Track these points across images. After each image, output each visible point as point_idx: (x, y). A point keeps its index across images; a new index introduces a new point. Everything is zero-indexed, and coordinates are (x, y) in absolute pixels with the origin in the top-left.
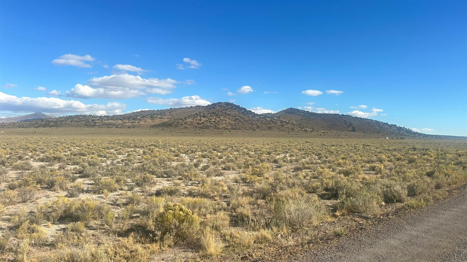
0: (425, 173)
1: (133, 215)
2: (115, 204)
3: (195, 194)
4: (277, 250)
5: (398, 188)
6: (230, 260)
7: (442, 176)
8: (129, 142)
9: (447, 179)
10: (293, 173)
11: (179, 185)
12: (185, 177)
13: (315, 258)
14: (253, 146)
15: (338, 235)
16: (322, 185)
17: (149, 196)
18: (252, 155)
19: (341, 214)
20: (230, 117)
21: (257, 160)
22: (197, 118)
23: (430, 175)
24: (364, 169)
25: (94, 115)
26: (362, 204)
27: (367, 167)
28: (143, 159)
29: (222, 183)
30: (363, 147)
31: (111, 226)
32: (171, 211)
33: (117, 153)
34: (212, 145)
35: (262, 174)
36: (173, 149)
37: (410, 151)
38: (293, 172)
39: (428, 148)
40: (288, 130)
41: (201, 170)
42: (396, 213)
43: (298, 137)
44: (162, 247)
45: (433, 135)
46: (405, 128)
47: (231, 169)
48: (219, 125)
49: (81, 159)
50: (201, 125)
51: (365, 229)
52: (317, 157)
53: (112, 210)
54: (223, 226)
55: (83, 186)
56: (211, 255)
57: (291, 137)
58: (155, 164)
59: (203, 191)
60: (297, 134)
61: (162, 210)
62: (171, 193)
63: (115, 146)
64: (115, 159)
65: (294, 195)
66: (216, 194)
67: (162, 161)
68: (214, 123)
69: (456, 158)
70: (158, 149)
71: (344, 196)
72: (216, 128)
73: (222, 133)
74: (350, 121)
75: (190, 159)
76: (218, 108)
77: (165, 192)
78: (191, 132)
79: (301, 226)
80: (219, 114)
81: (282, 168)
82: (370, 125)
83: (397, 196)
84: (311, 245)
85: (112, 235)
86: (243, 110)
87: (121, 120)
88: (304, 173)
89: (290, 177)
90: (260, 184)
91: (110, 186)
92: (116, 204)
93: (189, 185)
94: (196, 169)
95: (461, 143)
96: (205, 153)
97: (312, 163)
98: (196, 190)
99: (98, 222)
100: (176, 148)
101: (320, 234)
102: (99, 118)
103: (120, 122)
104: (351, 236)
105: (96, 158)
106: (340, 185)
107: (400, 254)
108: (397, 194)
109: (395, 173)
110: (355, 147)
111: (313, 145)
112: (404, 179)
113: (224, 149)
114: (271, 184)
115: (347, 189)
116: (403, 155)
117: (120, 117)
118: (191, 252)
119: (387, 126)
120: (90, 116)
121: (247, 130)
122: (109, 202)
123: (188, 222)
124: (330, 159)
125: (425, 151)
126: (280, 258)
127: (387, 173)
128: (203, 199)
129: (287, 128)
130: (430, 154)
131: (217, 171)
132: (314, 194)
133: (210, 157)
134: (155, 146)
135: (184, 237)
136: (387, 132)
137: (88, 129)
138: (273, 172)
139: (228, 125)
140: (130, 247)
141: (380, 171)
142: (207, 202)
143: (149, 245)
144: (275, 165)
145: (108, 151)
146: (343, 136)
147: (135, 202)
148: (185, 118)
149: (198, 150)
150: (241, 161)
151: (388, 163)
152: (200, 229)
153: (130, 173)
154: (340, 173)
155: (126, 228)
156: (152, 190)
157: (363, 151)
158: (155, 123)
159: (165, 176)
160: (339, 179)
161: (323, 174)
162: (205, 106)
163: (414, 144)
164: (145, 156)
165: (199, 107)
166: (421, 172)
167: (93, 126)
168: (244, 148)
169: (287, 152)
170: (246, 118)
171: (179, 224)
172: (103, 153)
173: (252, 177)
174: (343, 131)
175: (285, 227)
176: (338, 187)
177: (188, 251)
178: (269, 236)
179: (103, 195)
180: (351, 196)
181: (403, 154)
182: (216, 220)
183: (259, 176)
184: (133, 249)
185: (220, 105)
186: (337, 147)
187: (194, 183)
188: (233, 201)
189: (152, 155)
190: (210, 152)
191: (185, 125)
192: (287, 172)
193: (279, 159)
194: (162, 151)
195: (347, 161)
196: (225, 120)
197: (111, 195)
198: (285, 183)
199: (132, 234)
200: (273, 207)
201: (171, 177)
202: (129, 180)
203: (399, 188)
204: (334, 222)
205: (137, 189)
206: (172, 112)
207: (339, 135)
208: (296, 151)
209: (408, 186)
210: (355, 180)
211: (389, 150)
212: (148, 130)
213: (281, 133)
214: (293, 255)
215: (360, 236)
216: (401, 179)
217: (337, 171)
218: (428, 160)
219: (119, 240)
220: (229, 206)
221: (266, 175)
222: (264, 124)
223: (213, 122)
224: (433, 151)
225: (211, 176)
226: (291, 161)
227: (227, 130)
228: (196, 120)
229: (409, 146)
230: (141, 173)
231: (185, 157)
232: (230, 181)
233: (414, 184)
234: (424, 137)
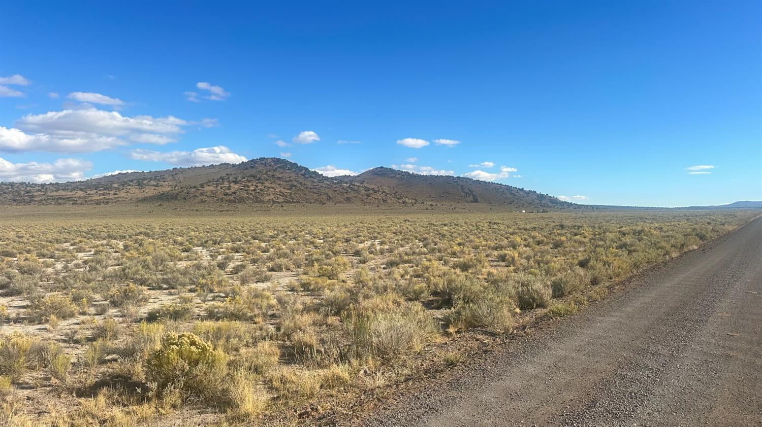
0: (576, 262)
1: (106, 358)
2: (71, 340)
3: (219, 315)
4: (357, 395)
5: (538, 286)
6: (280, 421)
7: (599, 265)
8: (98, 228)
9: (607, 269)
10: (385, 270)
11: (191, 302)
12: (201, 287)
13: (417, 404)
14: (322, 229)
15: (451, 364)
16: (429, 286)
17: (135, 322)
18: (319, 245)
19: (456, 330)
20: (281, 183)
21: (328, 252)
22: (223, 184)
23: (583, 264)
24: (490, 259)
25: (29, 183)
26: (487, 313)
27: (495, 255)
28: (124, 259)
29: (268, 294)
30: (489, 226)
31: (62, 380)
32: (175, 347)
33: (74, 249)
34: (251, 230)
35: (336, 275)
36: (179, 239)
37: (555, 231)
38: (384, 268)
39: (581, 225)
40: (377, 202)
41: (232, 273)
42: (535, 324)
43: (394, 213)
44: (160, 409)
45: (587, 206)
46: (549, 195)
47: (284, 269)
48: (262, 195)
49: (5, 262)
50: (230, 197)
51: (491, 351)
52: (421, 244)
53: (66, 350)
54: (269, 365)
55: (9, 311)
56: (247, 415)
57: (383, 213)
58: (146, 266)
59: (233, 309)
60: (392, 209)
61: (158, 346)
62: (176, 315)
63: (71, 237)
64: (72, 261)
65: (385, 306)
66: (256, 312)
67: (159, 261)
68: (253, 193)
69: (619, 238)
70: (151, 240)
71: (461, 302)
72: (257, 201)
73: (268, 209)
74: (470, 186)
75: (211, 256)
76: (261, 168)
77: (165, 315)
78: (213, 209)
79: (396, 353)
80: (263, 178)
81: (368, 263)
82: (498, 192)
83: (537, 299)
84: (410, 383)
85: (66, 396)
86: (304, 171)
87: (82, 190)
88: (401, 270)
89: (380, 278)
90: (332, 292)
91: (62, 307)
92: (73, 341)
93: (208, 301)
94: (222, 272)
95: (626, 216)
96: (238, 245)
97: (414, 253)
98: (222, 307)
99: (38, 374)
100: (185, 238)
101: (424, 364)
102: (40, 188)
103: (80, 193)
104: (470, 364)
105: (34, 260)
106: (454, 285)
107: (541, 387)
108: (538, 295)
109: (535, 263)
110: (477, 226)
111: (415, 226)
112: (548, 272)
113: (271, 237)
114: (349, 291)
115: (464, 290)
116: (545, 237)
117: (80, 185)
118: (212, 413)
119: (523, 194)
120: (22, 184)
121: (311, 203)
122: (59, 337)
123: (206, 363)
124: (440, 245)
125: (576, 230)
126: (362, 410)
127: (522, 264)
128: (234, 322)
129: (375, 198)
130: (583, 233)
131: (258, 275)
132: (417, 303)
133: (247, 250)
134: (147, 235)
135: (199, 390)
136: (523, 202)
137: (18, 207)
138: (353, 271)
139: (279, 196)
140: (100, 414)
141: (513, 262)
142: (241, 327)
143: (135, 407)
144: (356, 259)
145: (57, 246)
146: (460, 210)
147: (109, 334)
148: (202, 186)
149: (226, 239)
150: (301, 255)
151: (524, 248)
152: (228, 374)
153: (99, 284)
154: (455, 267)
155: (92, 380)
156: (141, 313)
157: (488, 232)
158: (147, 195)
159: (165, 286)
160: (454, 276)
161: (430, 270)
162: (237, 163)
163: (562, 219)
164: (127, 254)
165: (226, 165)
166: (571, 260)
167: (29, 203)
168: (307, 234)
169: (376, 238)
170: (309, 184)
171: (190, 368)
172: (48, 250)
173: (320, 280)
174: (460, 201)
175: (370, 358)
176: (451, 289)
177: (207, 413)
178: (346, 376)
179: (47, 326)
180: (472, 301)
181: (546, 234)
182: (257, 357)
183: (331, 278)
184: (106, 418)
185: (264, 162)
186: (451, 228)
187: (217, 296)
188: (286, 322)
189: (141, 251)
190: (247, 241)
191: (201, 198)
192: (375, 269)
193: (362, 249)
194: (159, 243)
195: (465, 248)
196: (273, 188)
197: (63, 324)
198: (372, 288)
199: (105, 390)
200: (351, 327)
201: (176, 289)
202: (97, 297)
203: (541, 286)
204: (446, 344)
205: (112, 311)
206: (176, 174)
207: (455, 208)
208: (389, 235)
209: (553, 282)
210: (477, 277)
211: (525, 229)
212: (134, 208)
213: (365, 207)
214: (382, 402)
215: (484, 363)
216: (543, 272)
217: (451, 264)
218: (580, 242)
219: (80, 403)
220: (280, 331)
221: (342, 276)
222: (338, 194)
223: (252, 190)
224: (587, 229)
225: (248, 282)
226: (382, 252)
227: (276, 204)
228: (221, 188)
229: (554, 222)
230: (119, 283)
231: (201, 252)
232: (281, 289)
233: (561, 279)
234: (575, 208)
